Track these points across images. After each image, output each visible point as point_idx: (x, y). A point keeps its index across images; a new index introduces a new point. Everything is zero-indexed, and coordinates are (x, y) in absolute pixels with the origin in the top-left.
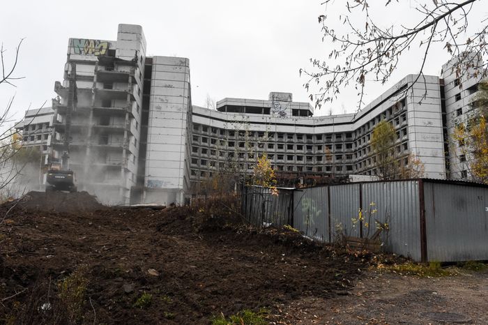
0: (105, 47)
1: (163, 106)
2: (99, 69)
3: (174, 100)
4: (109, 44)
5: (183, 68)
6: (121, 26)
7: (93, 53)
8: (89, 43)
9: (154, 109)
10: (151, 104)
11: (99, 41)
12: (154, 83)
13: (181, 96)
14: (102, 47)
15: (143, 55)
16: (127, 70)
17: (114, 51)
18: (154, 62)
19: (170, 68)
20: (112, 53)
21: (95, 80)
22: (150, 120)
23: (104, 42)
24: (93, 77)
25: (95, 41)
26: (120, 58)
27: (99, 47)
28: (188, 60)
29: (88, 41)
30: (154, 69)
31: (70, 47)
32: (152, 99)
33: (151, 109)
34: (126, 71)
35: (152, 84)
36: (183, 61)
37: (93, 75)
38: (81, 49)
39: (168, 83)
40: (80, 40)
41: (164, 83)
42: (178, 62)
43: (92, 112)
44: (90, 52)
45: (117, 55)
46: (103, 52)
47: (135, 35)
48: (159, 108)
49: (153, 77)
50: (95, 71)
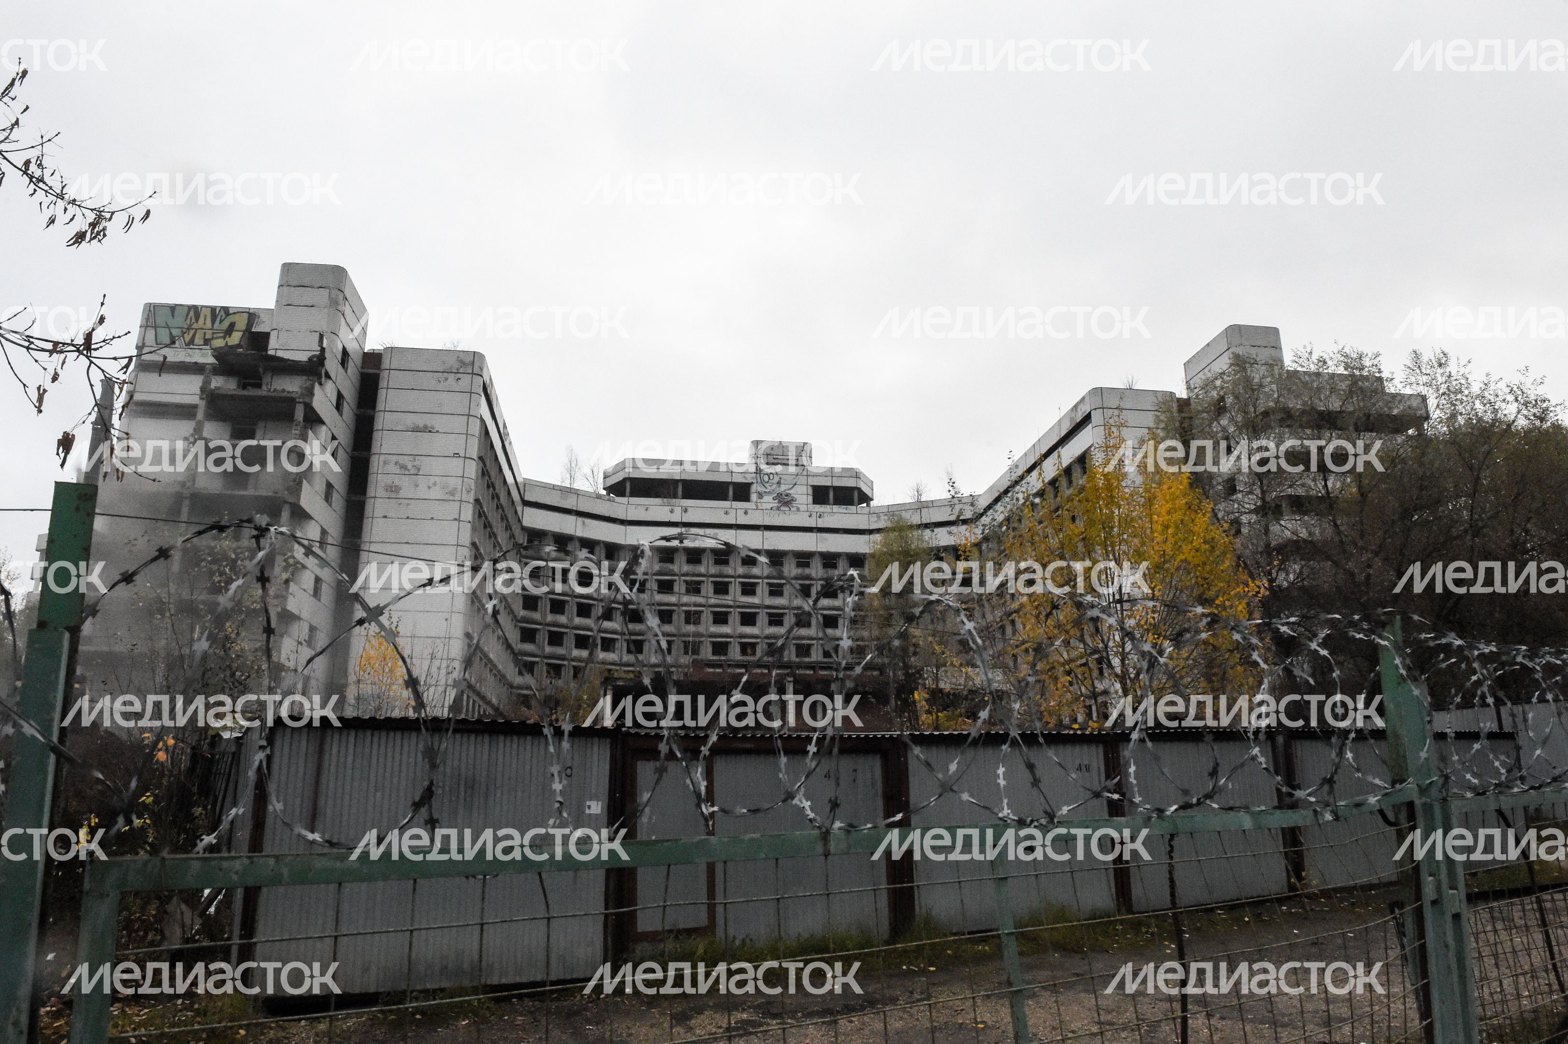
0: (241, 323)
1: (404, 482)
2: (213, 385)
3: (437, 466)
4: (252, 316)
5: (466, 380)
6: (287, 268)
7: (207, 342)
8: (197, 317)
9: (381, 492)
10: (372, 478)
11: (226, 309)
12: (383, 420)
13: (456, 455)
14: (232, 325)
15: (352, 347)
16: (292, 385)
17: (265, 337)
18: (386, 364)
19: (429, 381)
20: (259, 340)
21: (200, 415)
22: (367, 523)
23: (240, 312)
24: (195, 407)
25: (213, 309)
26: (280, 354)
27: (226, 325)
28: (482, 357)
29: (195, 310)
30: (383, 383)
31: (145, 327)
32: (376, 464)
33: (371, 492)
34: (290, 388)
35: (378, 425)
36: (468, 359)
37: (195, 400)
38: (175, 332)
39: (420, 421)
40: (173, 308)
41: (410, 420)
42: (452, 363)
43: (187, 502)
44: (198, 340)
45: (275, 347)
46: (236, 338)
47: (325, 292)
48: (393, 489)
49: (380, 406)
50: (203, 390)
